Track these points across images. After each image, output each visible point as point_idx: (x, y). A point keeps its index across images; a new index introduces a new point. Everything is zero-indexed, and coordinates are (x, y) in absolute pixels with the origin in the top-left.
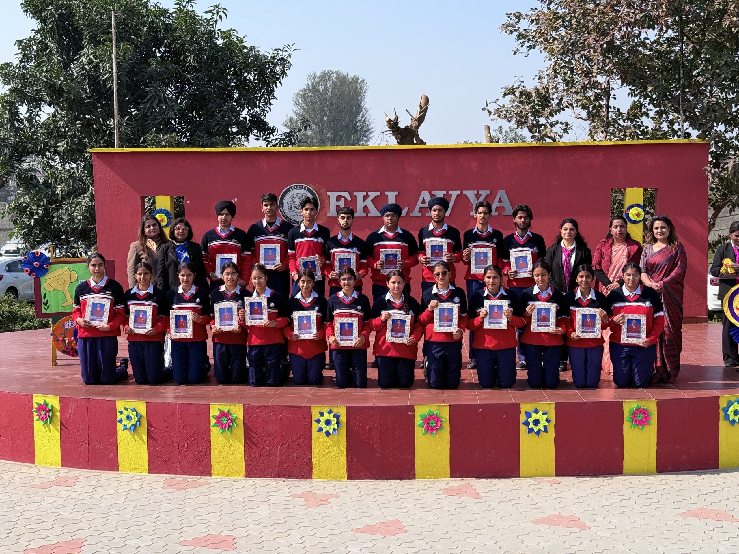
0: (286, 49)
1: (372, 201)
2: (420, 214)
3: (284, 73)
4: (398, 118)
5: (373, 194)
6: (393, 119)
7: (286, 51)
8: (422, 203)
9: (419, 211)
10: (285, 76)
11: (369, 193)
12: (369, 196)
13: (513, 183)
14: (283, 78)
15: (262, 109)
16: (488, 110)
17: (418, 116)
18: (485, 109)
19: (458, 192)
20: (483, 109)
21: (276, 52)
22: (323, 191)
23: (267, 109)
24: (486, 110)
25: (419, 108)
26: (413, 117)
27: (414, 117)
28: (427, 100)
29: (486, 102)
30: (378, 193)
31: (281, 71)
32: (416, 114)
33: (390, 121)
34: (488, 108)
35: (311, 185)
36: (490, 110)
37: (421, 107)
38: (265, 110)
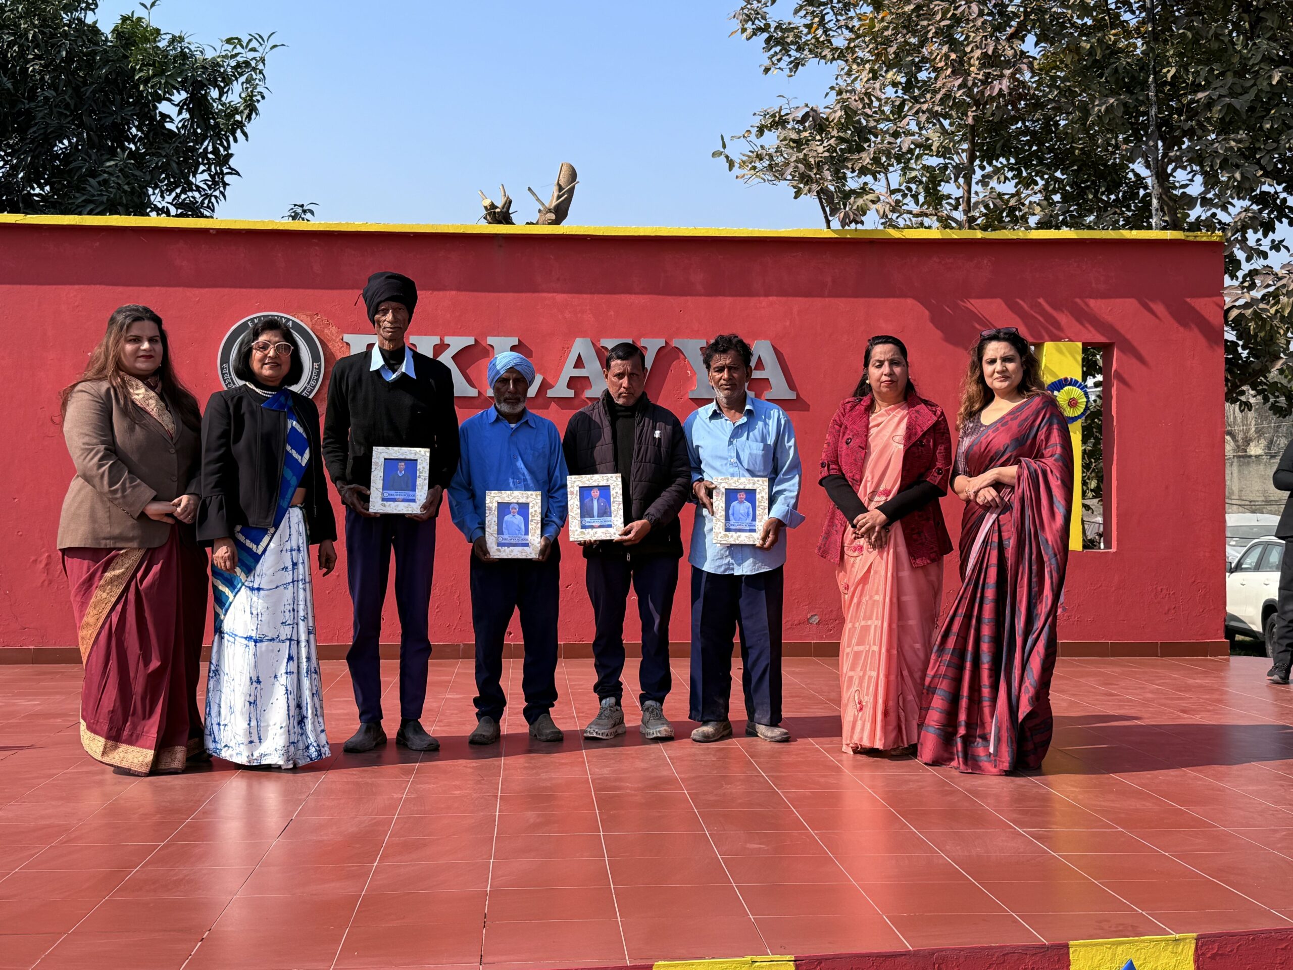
0: (254, 44)
1: (454, 358)
2: (571, 393)
3: (251, 107)
4: (510, 202)
5: (457, 343)
6: (500, 203)
7: (254, 50)
8: (575, 367)
9: (569, 386)
10: (254, 115)
11: (447, 340)
12: (448, 345)
13: (788, 323)
14: (249, 117)
15: (206, 194)
16: (727, 157)
17: (554, 203)
18: (721, 153)
19: (661, 342)
20: (714, 155)
21: (230, 47)
22: (331, 331)
23: (217, 193)
24: (723, 157)
25: (556, 188)
26: (543, 204)
27: (547, 205)
28: (573, 176)
29: (722, 137)
30: (470, 341)
31: (245, 101)
32: (551, 199)
33: (493, 206)
34: (727, 151)
35: (303, 317)
36: (731, 156)
37: (560, 188)
38: (211, 195)
